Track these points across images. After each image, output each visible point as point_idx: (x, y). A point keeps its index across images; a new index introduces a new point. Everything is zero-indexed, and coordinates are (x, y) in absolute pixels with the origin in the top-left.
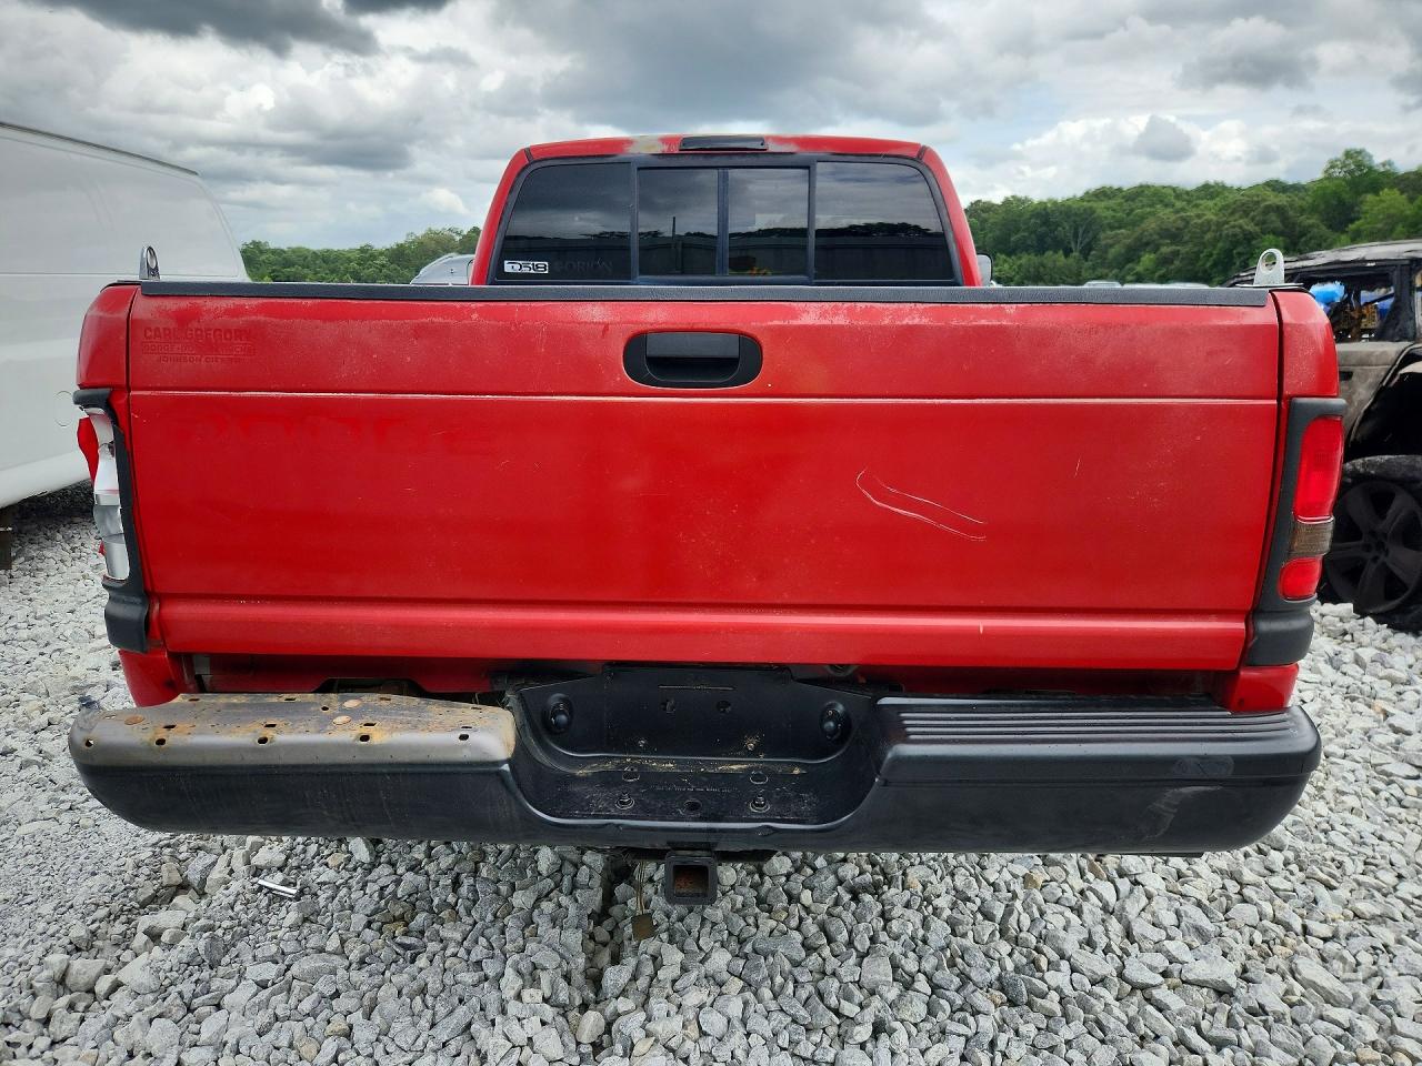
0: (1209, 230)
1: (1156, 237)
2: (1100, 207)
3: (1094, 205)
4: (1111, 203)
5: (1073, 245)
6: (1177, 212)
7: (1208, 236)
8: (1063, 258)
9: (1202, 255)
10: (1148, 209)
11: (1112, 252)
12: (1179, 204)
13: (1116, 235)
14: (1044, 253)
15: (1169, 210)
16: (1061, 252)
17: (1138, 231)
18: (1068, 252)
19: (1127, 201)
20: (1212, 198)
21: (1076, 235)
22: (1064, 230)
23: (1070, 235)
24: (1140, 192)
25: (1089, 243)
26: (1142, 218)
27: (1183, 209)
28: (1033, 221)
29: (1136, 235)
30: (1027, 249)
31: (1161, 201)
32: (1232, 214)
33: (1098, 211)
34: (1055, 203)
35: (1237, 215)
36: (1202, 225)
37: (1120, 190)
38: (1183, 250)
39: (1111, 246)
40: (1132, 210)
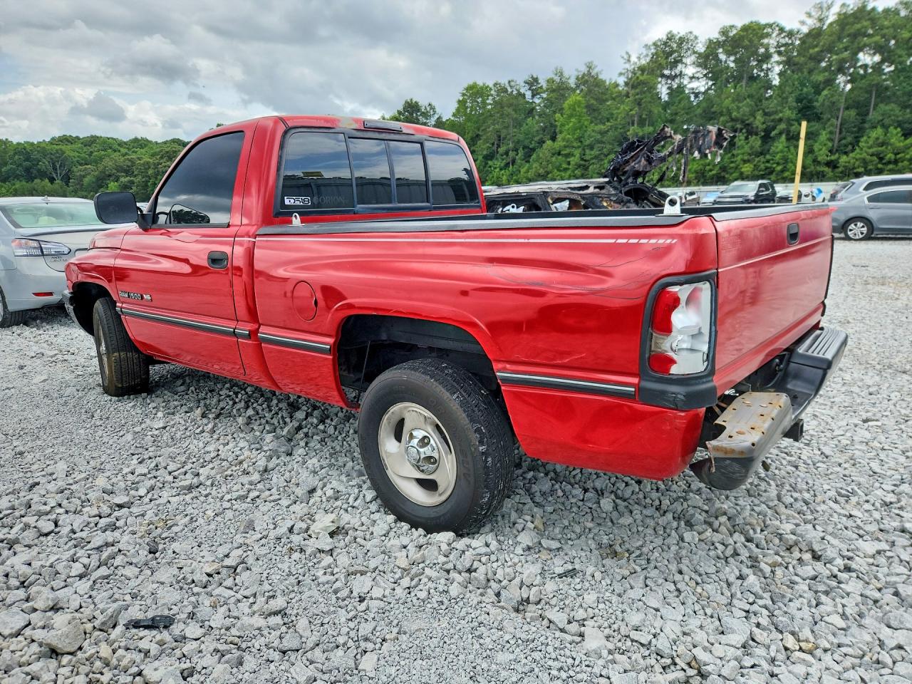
0: (149, 167)
1: (114, 171)
2: (67, 149)
3: (63, 148)
4: (74, 146)
5: (55, 176)
6: (124, 155)
7: (150, 172)
8: (49, 184)
9: (149, 184)
10: (103, 153)
11: (86, 180)
12: (123, 150)
13: (86, 169)
14: (33, 181)
15: (118, 154)
16: (47, 180)
17: (101, 167)
18: (52, 180)
19: (85, 146)
20: (142, 148)
21: (55, 168)
22: (44, 165)
23: (51, 169)
24: (93, 140)
25: (66, 174)
26: (101, 159)
27: (126, 154)
28: (17, 157)
29: (100, 169)
30: (17, 177)
31: (111, 148)
32: (162, 158)
33: (67, 153)
34: (32, 144)
35: (165, 160)
36: (144, 164)
37: (77, 138)
38: (136, 180)
39: (84, 176)
40: (92, 152)
